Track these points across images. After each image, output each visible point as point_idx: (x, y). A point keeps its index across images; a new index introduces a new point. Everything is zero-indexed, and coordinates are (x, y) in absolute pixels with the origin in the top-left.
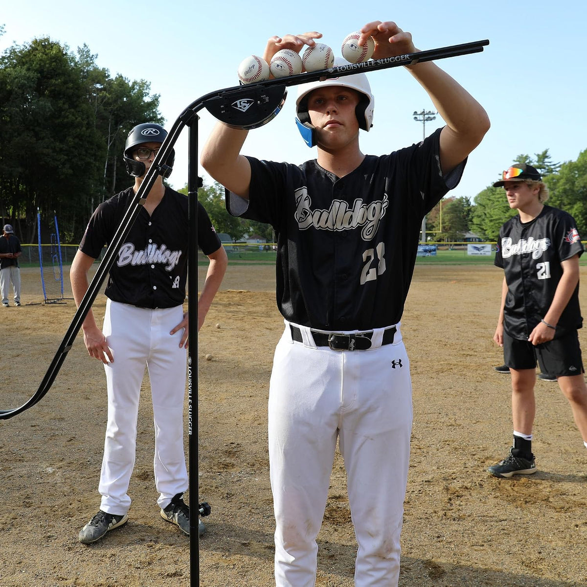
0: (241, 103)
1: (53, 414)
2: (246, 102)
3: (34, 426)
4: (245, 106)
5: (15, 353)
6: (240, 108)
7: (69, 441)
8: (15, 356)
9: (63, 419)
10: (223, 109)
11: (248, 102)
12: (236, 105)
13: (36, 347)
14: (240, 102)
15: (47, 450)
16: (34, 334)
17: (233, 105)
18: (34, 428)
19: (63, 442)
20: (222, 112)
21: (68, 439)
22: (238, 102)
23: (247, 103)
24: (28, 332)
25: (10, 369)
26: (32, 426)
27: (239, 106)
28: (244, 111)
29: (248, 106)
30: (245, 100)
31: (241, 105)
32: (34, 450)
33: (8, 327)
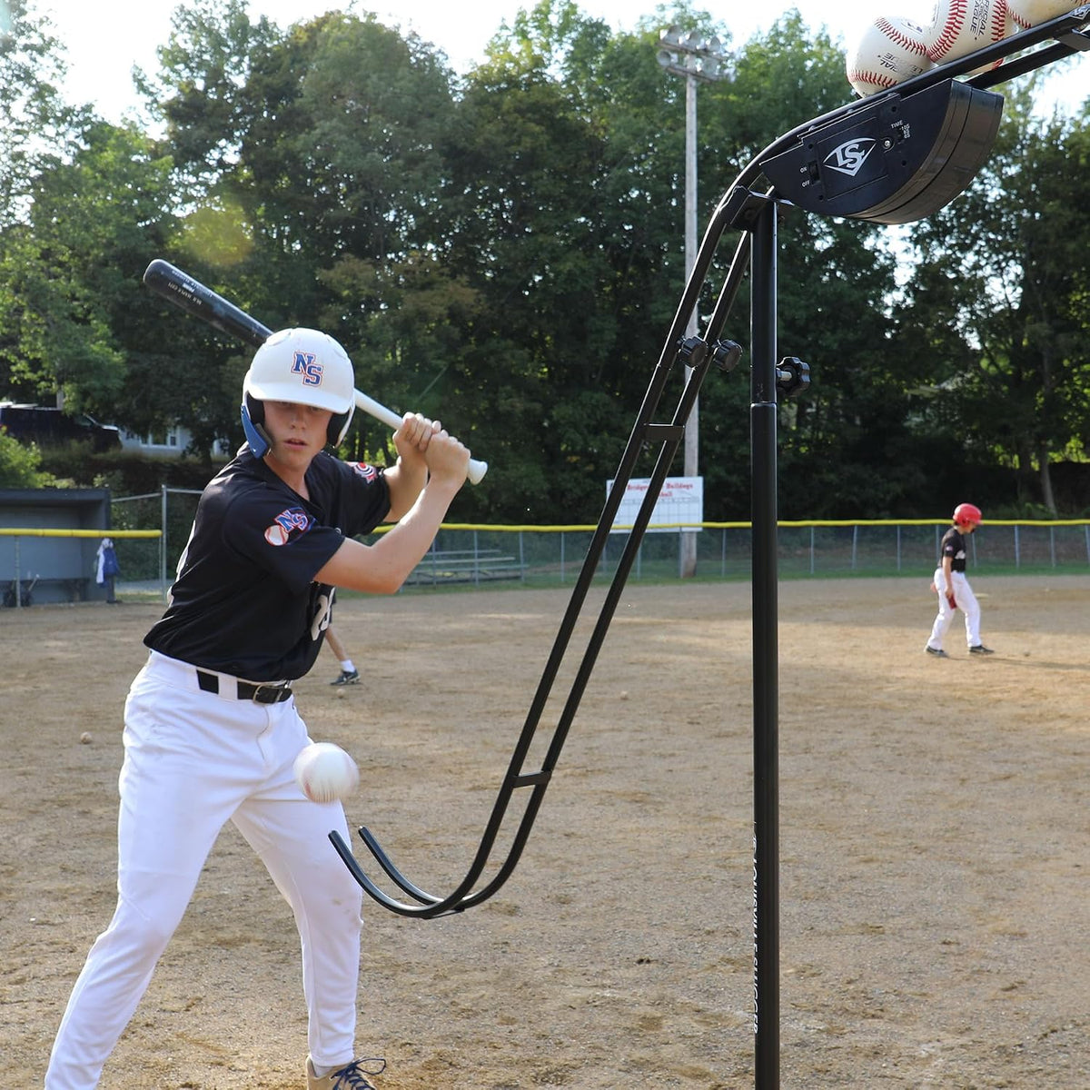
0: (847, 151)
1: (1007, 922)
2: (857, 146)
3: (949, 943)
4: (855, 160)
5: (1006, 769)
6: (844, 167)
7: (1007, 990)
8: (1000, 779)
9: (1023, 935)
10: (804, 177)
11: (863, 146)
12: (834, 161)
13: (1060, 760)
14: (843, 150)
15: (946, 1003)
16: (1073, 730)
17: (827, 163)
18: (945, 949)
19: (992, 987)
20: (804, 184)
21: (1008, 985)
22: (838, 151)
23: (859, 151)
24: (1061, 724)
25: (972, 807)
26: (944, 943)
27: (841, 162)
28: (853, 173)
29: (860, 158)
30: (853, 144)
31: (845, 158)
32: (917, 998)
33: (1023, 711)
